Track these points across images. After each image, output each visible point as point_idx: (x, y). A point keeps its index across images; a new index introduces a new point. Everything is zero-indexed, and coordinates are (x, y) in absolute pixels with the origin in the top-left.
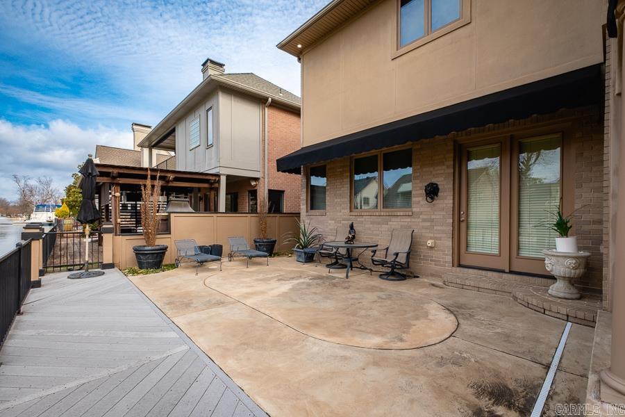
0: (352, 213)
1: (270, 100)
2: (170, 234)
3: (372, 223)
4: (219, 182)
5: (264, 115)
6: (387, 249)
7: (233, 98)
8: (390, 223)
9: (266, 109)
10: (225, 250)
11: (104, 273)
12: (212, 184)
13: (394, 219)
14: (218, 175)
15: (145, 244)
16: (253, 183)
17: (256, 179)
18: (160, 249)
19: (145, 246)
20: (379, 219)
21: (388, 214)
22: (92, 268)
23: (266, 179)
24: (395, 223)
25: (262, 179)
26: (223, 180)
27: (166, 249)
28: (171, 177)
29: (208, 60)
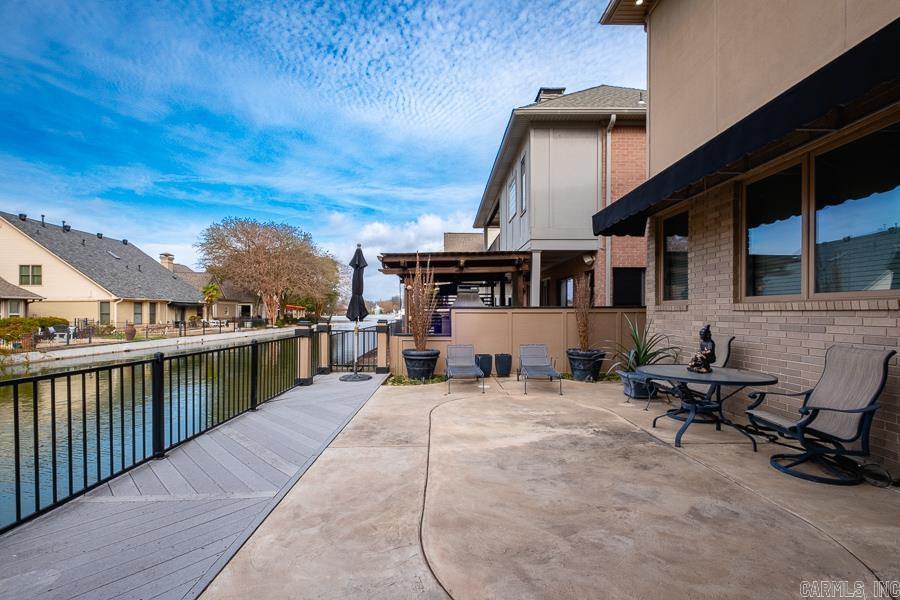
0: (741, 306)
1: (614, 117)
2: (450, 336)
3: (783, 328)
4: (529, 262)
5: (605, 146)
6: (808, 394)
7: (551, 133)
8: (830, 329)
9: (609, 135)
10: (515, 363)
11: (371, 378)
12: (519, 266)
13: (840, 319)
14: (529, 254)
15: (415, 348)
16: (587, 260)
17: (592, 253)
18: (430, 355)
19: (414, 350)
20: (802, 320)
21: (823, 306)
22: (368, 371)
23: (608, 252)
24: (845, 330)
25: (600, 251)
26: (537, 259)
27: (437, 354)
28: (462, 261)
29: (541, 90)
